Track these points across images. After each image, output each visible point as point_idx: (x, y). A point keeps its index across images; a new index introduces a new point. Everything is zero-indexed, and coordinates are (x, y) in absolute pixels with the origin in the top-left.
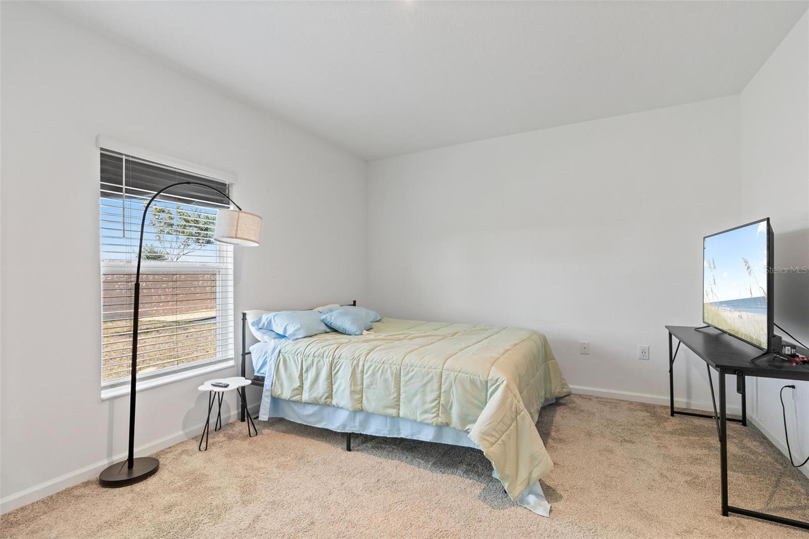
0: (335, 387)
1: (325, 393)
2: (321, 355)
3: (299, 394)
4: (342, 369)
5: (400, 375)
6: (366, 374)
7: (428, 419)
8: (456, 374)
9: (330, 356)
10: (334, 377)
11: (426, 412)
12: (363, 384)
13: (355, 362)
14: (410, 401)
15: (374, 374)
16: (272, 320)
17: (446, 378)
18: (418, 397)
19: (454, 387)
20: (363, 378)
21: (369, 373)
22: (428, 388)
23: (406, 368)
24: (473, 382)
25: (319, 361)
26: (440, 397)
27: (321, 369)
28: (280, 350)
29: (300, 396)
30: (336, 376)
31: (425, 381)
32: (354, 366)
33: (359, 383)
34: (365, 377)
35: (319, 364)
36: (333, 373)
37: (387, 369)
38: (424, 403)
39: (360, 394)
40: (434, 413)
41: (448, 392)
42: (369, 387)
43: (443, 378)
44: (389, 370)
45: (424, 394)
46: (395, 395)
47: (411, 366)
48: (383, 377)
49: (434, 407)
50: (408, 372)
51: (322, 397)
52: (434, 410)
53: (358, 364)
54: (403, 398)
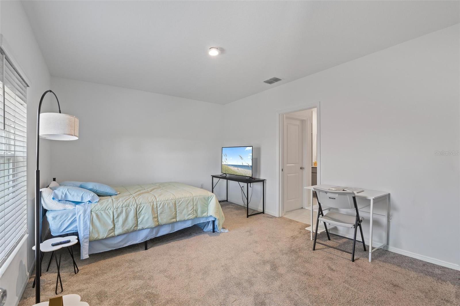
0: (140, 220)
1: (134, 224)
2: (128, 205)
3: (113, 232)
4: (144, 209)
5: (176, 204)
6: (159, 208)
7: (190, 217)
8: (199, 197)
9: (134, 204)
10: (139, 215)
11: (189, 215)
12: (158, 213)
13: (152, 204)
14: (181, 213)
15: (163, 206)
16: (67, 192)
17: (195, 200)
18: (185, 210)
19: (198, 202)
20: (157, 210)
21: (160, 207)
22: (189, 206)
23: (178, 200)
24: (204, 198)
25: (127, 209)
26: (194, 207)
27: (129, 213)
28: (91, 210)
29: (113, 233)
30: (140, 214)
31: (187, 203)
32: (152, 206)
33: (156, 213)
34: (158, 209)
35: (127, 210)
36: (138, 213)
37: (170, 202)
38: (188, 211)
39: (156, 218)
40: (192, 214)
41: (196, 205)
42: (161, 213)
43: (194, 200)
44: (171, 203)
45: (187, 208)
46: (175, 213)
47: (180, 199)
48: (168, 207)
49: (192, 212)
50: (179, 202)
51: (131, 228)
52: (192, 213)
53: (153, 204)
54: (178, 213)
